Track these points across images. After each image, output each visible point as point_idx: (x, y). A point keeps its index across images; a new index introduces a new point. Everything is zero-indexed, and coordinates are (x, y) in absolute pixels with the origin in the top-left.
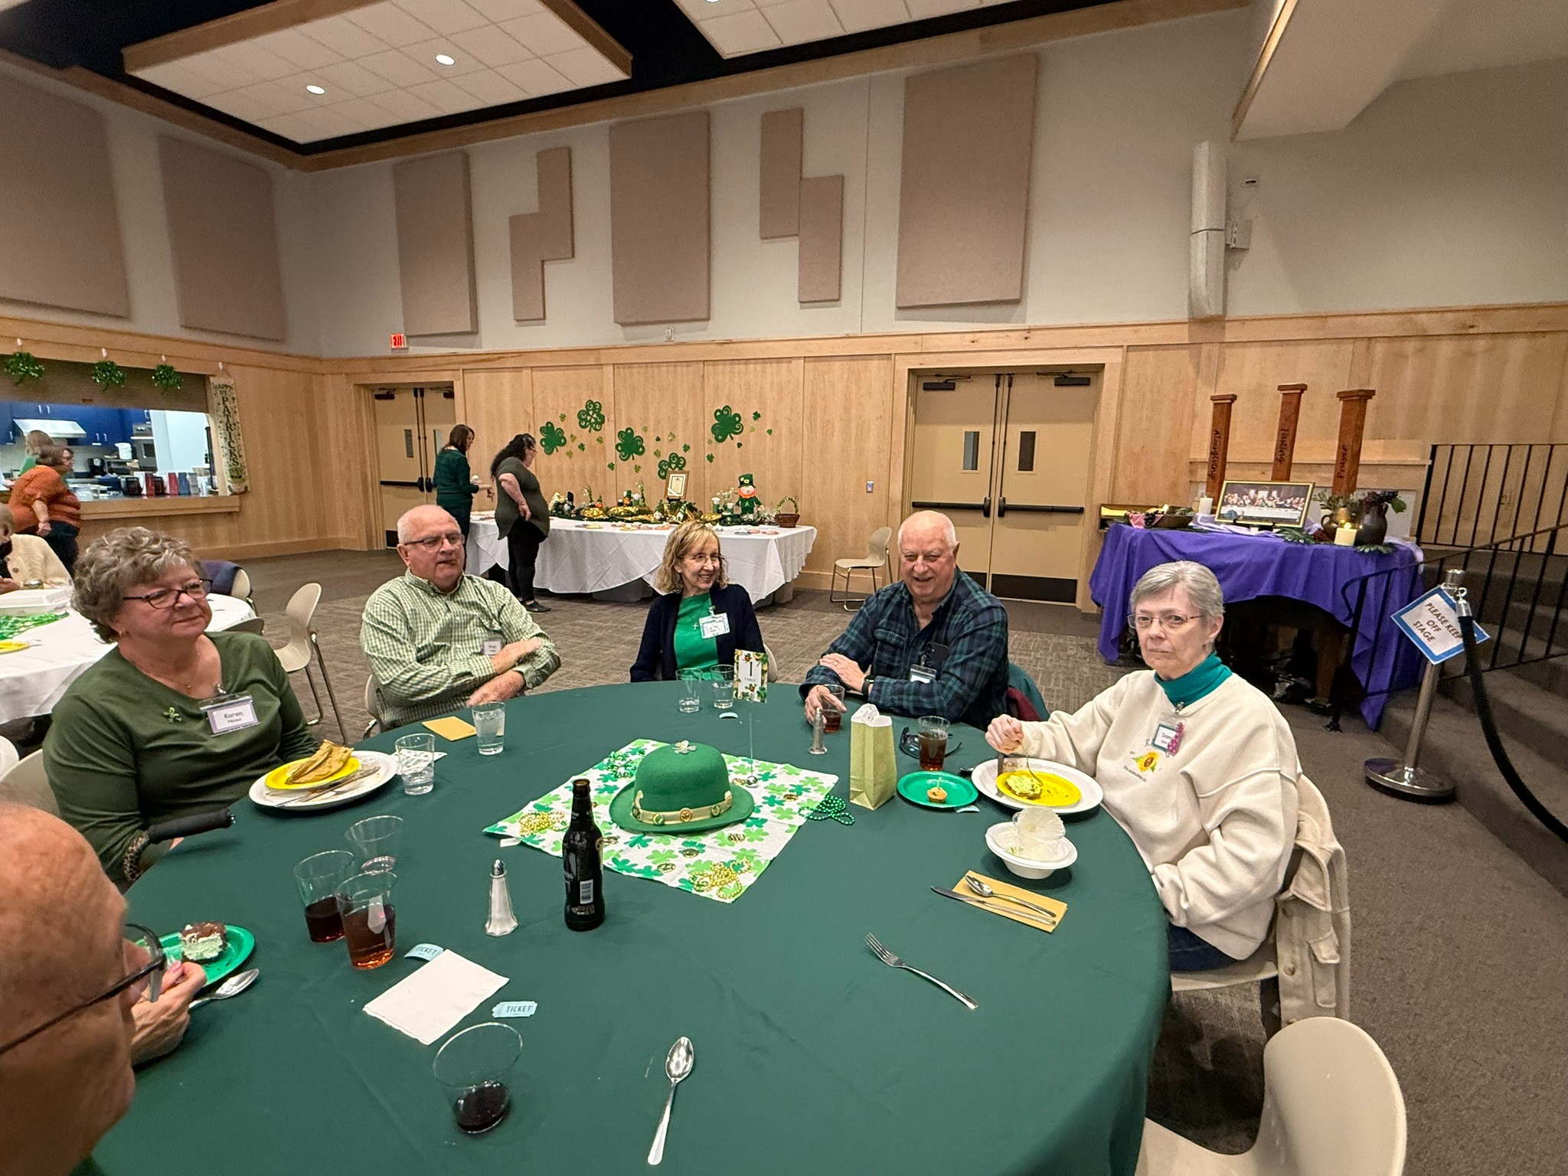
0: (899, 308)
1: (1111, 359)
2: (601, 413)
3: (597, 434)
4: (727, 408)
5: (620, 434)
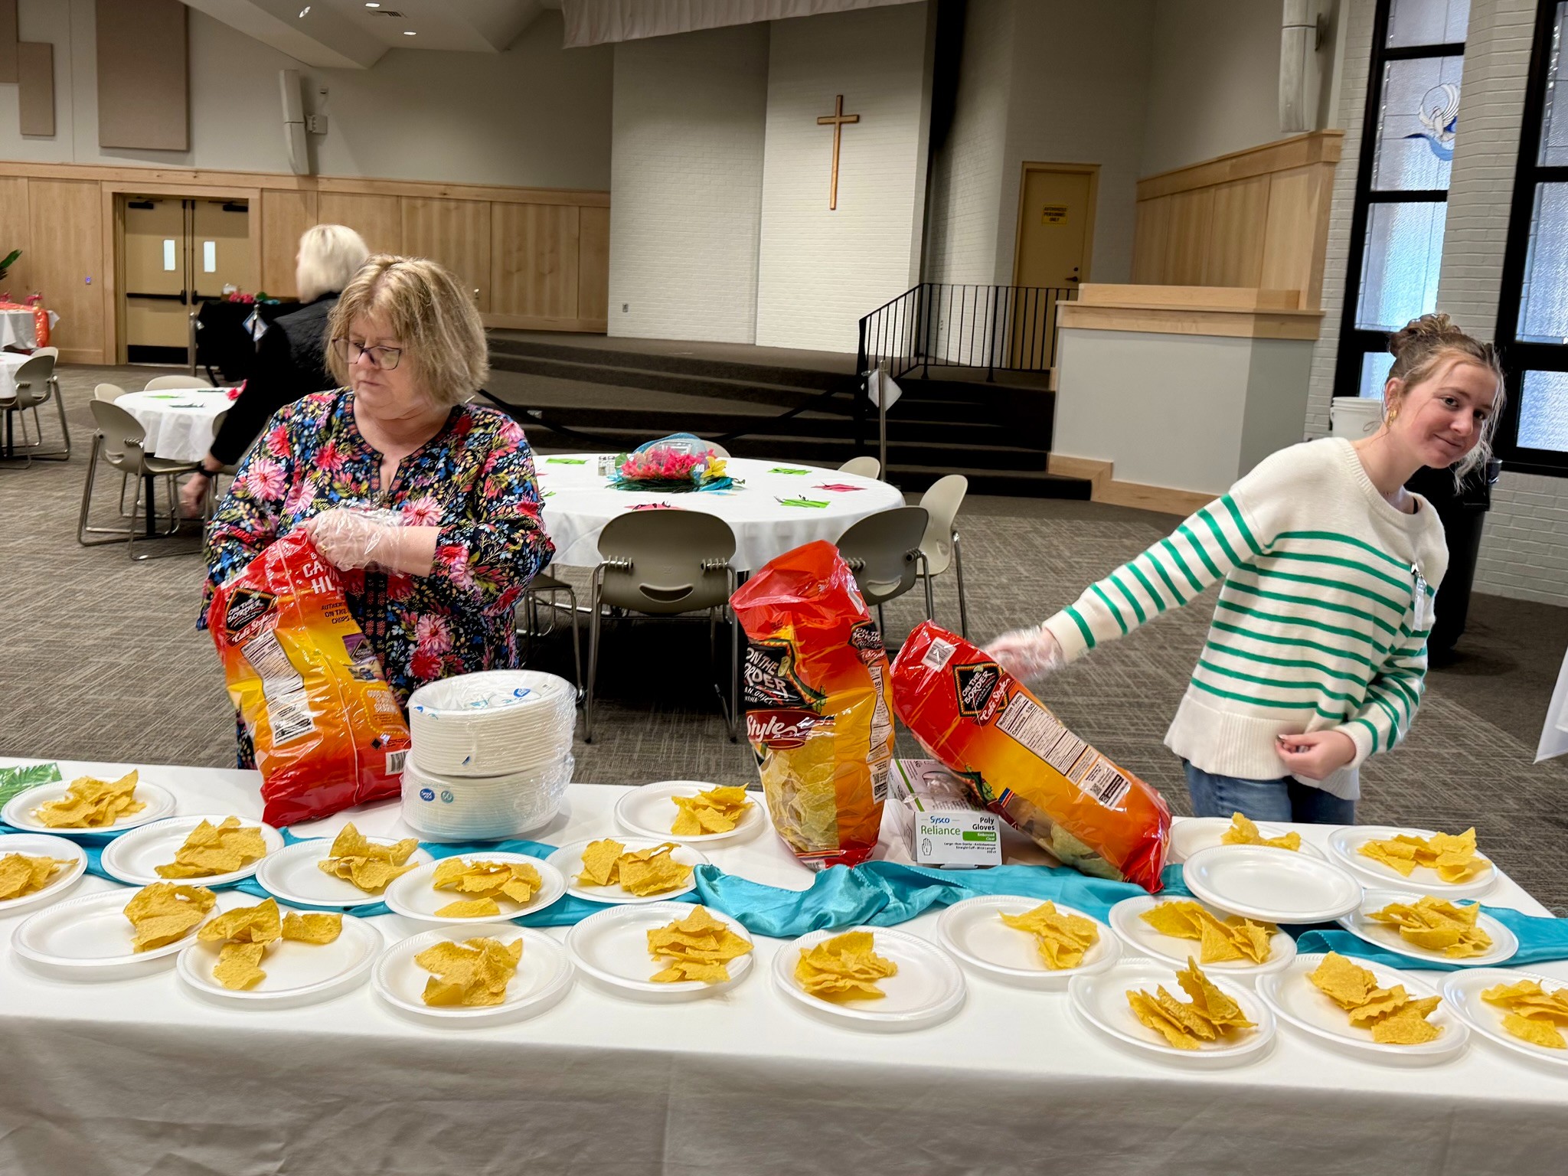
0: (103, 147)
1: (252, 196)
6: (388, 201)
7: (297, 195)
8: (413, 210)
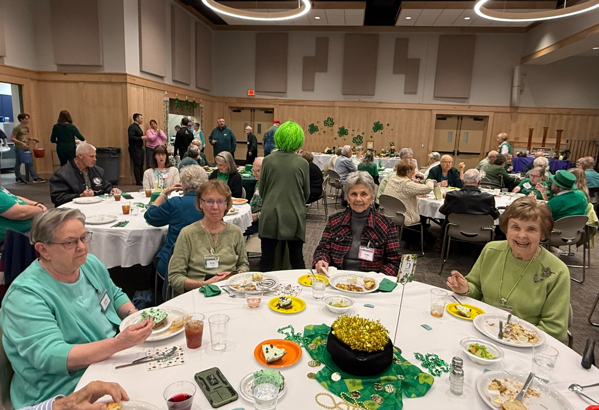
0: (434, 97)
1: (491, 115)
2: (333, 121)
3: (331, 128)
4: (379, 122)
5: (340, 128)
8: (555, 118)
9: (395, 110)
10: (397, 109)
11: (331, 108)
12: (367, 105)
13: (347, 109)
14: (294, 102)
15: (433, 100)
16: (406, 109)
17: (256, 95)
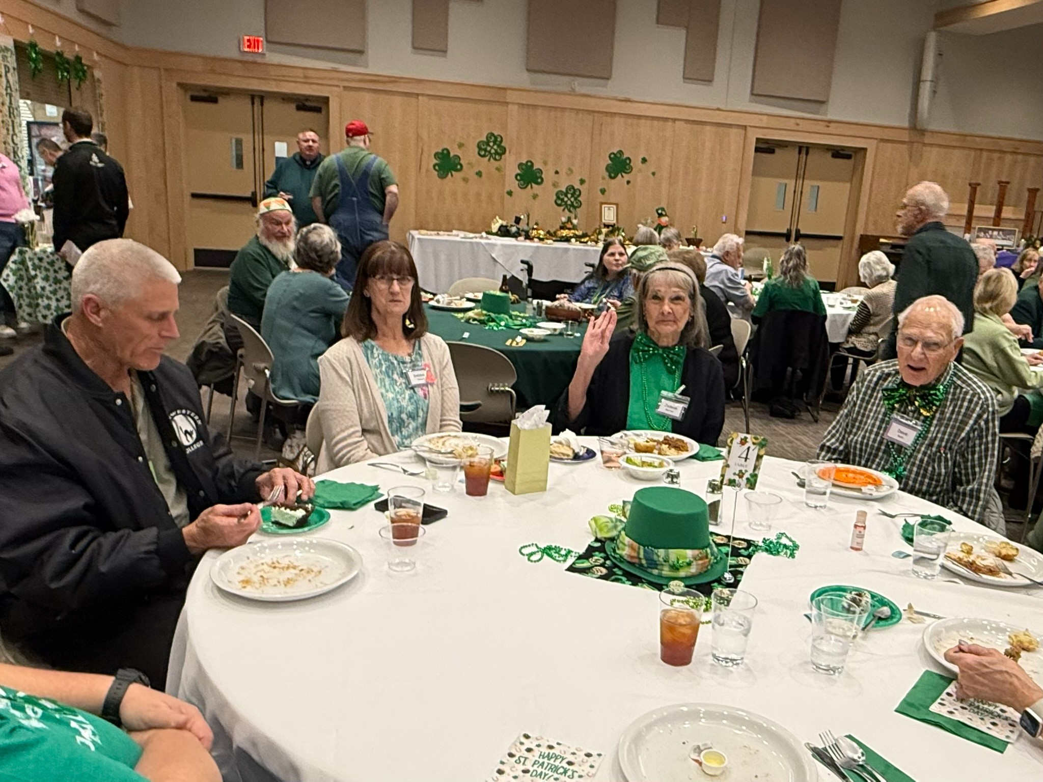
0: (753, 94)
1: (871, 146)
2: (503, 144)
3: (497, 164)
4: (621, 152)
5: (520, 166)
6: (973, 153)
7: (905, 146)
8: (990, 159)
9: (661, 123)
10: (666, 119)
11: (497, 109)
12: (592, 104)
13: (539, 111)
14: (391, 82)
15: (750, 101)
16: (687, 121)
17: (268, 55)
